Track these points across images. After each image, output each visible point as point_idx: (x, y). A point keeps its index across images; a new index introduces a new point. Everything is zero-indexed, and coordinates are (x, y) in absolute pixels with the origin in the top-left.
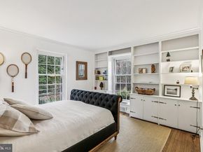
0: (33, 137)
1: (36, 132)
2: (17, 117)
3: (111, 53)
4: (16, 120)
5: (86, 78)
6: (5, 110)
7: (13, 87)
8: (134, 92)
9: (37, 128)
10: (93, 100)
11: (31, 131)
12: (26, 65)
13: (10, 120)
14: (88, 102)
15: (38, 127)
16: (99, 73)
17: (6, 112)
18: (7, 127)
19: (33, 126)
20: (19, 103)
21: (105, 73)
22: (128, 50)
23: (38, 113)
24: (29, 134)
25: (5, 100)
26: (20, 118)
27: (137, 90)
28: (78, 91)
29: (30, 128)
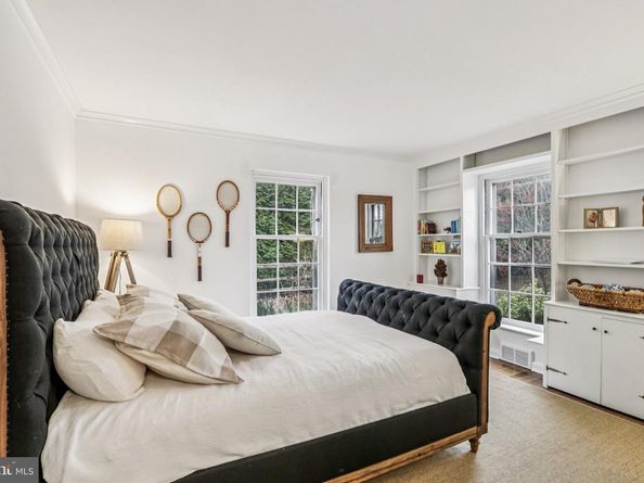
0: (228, 392)
1: (236, 381)
2: (198, 339)
3: (473, 160)
4: (194, 346)
5: (388, 246)
6: (174, 319)
7: (200, 268)
8: (562, 298)
9: (238, 373)
10: (402, 314)
11: (226, 377)
12: (228, 213)
13: (183, 344)
14: (387, 321)
15: (244, 370)
16: (432, 228)
17: (176, 324)
18: (177, 358)
19: (230, 365)
20: (207, 307)
21: (454, 228)
22: (541, 141)
23: (241, 335)
24: (221, 382)
25: (181, 299)
26: (202, 343)
27: (575, 292)
28: (360, 285)
29: (223, 369)
